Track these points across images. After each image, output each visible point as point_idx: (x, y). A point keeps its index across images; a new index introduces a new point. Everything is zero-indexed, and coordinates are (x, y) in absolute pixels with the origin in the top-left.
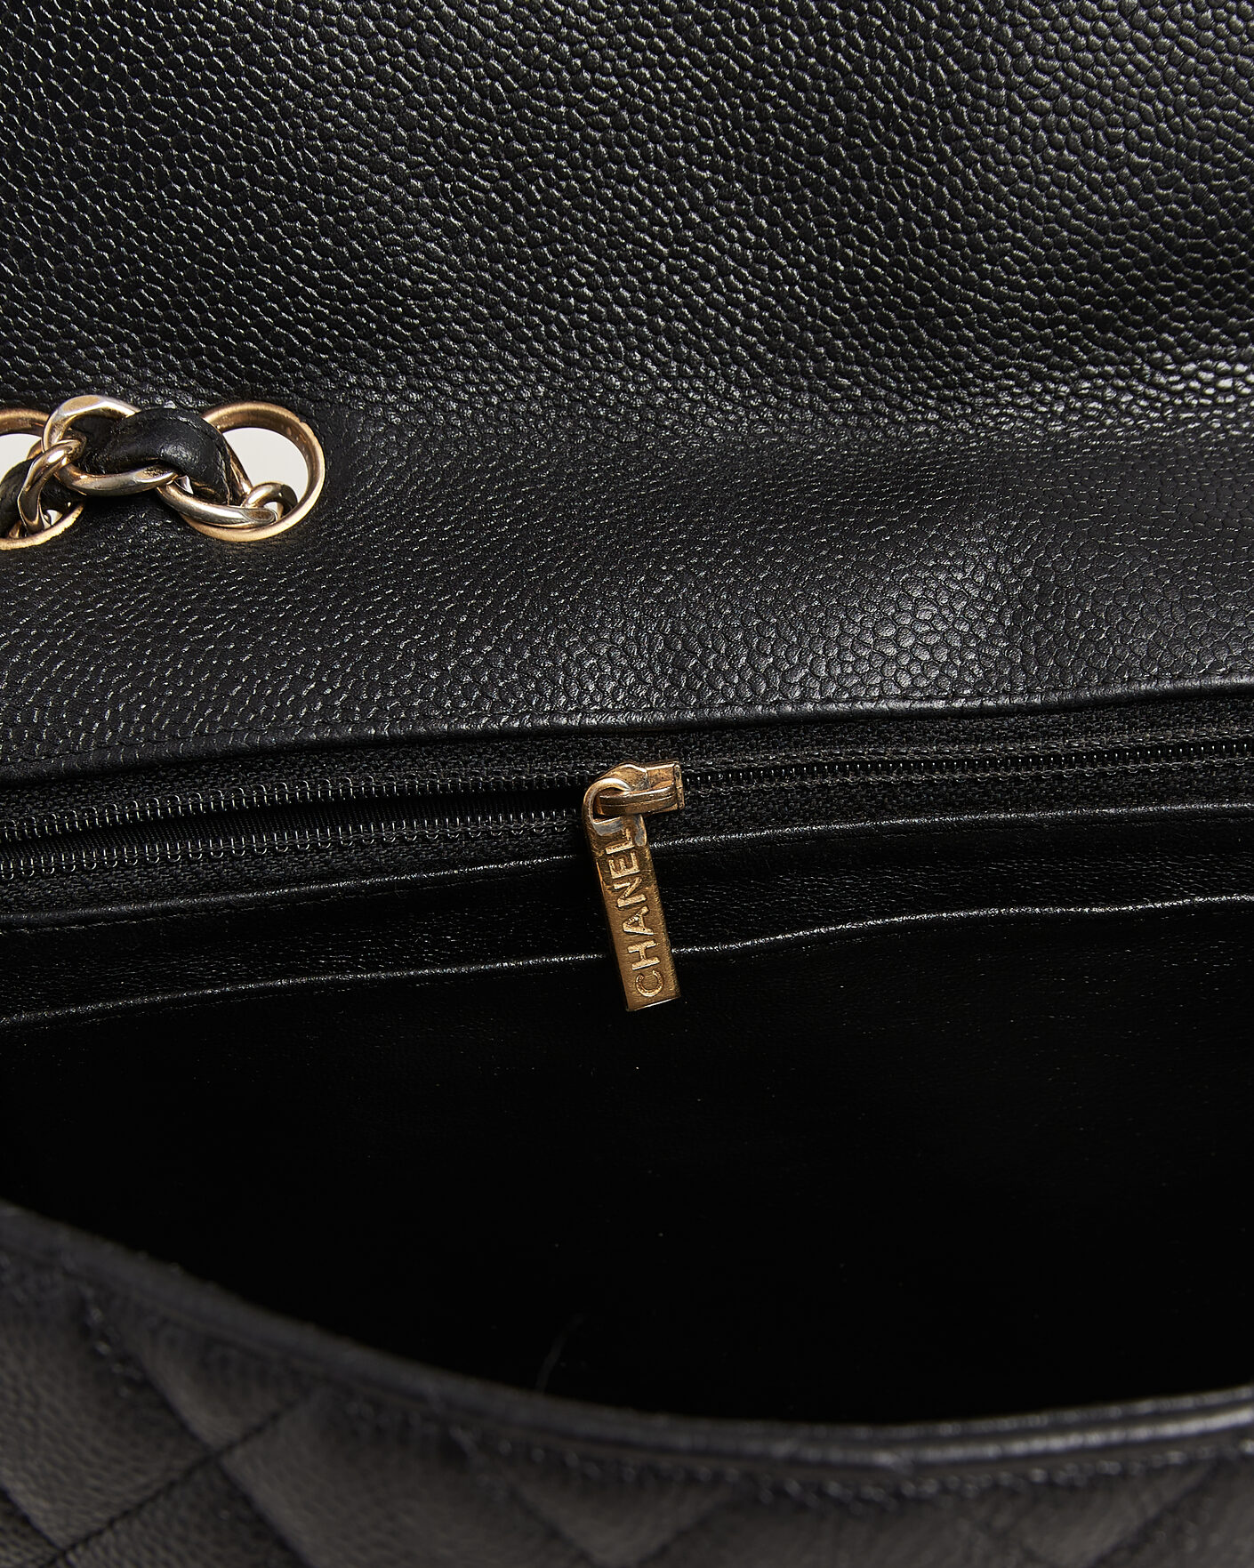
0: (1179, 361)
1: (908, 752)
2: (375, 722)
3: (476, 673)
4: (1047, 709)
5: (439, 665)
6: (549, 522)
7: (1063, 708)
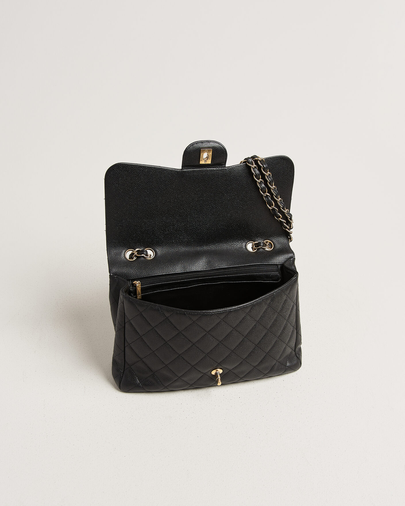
0: (217, 243)
1: (201, 273)
2: (163, 273)
3: (170, 269)
4: (210, 270)
5: (167, 269)
6: (173, 257)
7: (211, 270)
